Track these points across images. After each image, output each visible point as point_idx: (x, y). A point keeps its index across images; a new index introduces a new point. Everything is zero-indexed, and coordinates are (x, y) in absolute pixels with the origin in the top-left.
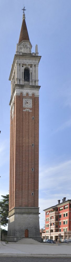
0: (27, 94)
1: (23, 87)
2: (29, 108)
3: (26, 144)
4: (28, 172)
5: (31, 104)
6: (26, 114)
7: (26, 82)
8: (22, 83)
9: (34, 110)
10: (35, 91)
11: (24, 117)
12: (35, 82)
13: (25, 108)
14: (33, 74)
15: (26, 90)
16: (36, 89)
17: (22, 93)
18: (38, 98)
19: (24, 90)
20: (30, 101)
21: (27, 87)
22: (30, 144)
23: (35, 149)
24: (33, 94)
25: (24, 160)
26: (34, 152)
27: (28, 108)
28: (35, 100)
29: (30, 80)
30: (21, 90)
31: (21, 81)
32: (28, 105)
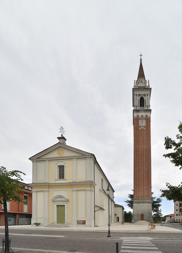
0: (142, 116)
1: (139, 111)
2: (144, 126)
3: (141, 149)
4: (144, 170)
5: (145, 123)
6: (141, 131)
7: (142, 108)
8: (138, 108)
9: (147, 128)
10: (147, 114)
11: (140, 133)
12: (148, 106)
13: (141, 127)
14: (146, 101)
15: (141, 114)
16: (148, 112)
17: (138, 116)
18: (150, 118)
19: (140, 114)
20: (144, 121)
21: (142, 111)
22: (145, 150)
23: (148, 152)
24: (146, 116)
25: (140, 161)
26: (148, 155)
27: (142, 127)
28: (148, 120)
29: (145, 106)
30: (138, 114)
31: (138, 107)
32: (142, 124)
